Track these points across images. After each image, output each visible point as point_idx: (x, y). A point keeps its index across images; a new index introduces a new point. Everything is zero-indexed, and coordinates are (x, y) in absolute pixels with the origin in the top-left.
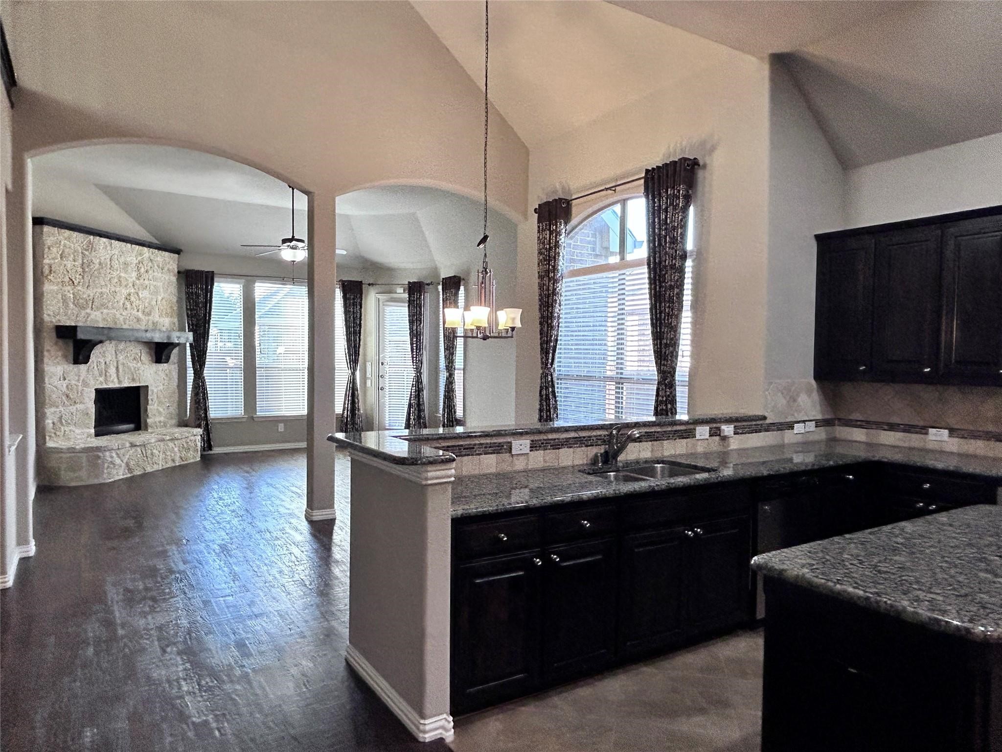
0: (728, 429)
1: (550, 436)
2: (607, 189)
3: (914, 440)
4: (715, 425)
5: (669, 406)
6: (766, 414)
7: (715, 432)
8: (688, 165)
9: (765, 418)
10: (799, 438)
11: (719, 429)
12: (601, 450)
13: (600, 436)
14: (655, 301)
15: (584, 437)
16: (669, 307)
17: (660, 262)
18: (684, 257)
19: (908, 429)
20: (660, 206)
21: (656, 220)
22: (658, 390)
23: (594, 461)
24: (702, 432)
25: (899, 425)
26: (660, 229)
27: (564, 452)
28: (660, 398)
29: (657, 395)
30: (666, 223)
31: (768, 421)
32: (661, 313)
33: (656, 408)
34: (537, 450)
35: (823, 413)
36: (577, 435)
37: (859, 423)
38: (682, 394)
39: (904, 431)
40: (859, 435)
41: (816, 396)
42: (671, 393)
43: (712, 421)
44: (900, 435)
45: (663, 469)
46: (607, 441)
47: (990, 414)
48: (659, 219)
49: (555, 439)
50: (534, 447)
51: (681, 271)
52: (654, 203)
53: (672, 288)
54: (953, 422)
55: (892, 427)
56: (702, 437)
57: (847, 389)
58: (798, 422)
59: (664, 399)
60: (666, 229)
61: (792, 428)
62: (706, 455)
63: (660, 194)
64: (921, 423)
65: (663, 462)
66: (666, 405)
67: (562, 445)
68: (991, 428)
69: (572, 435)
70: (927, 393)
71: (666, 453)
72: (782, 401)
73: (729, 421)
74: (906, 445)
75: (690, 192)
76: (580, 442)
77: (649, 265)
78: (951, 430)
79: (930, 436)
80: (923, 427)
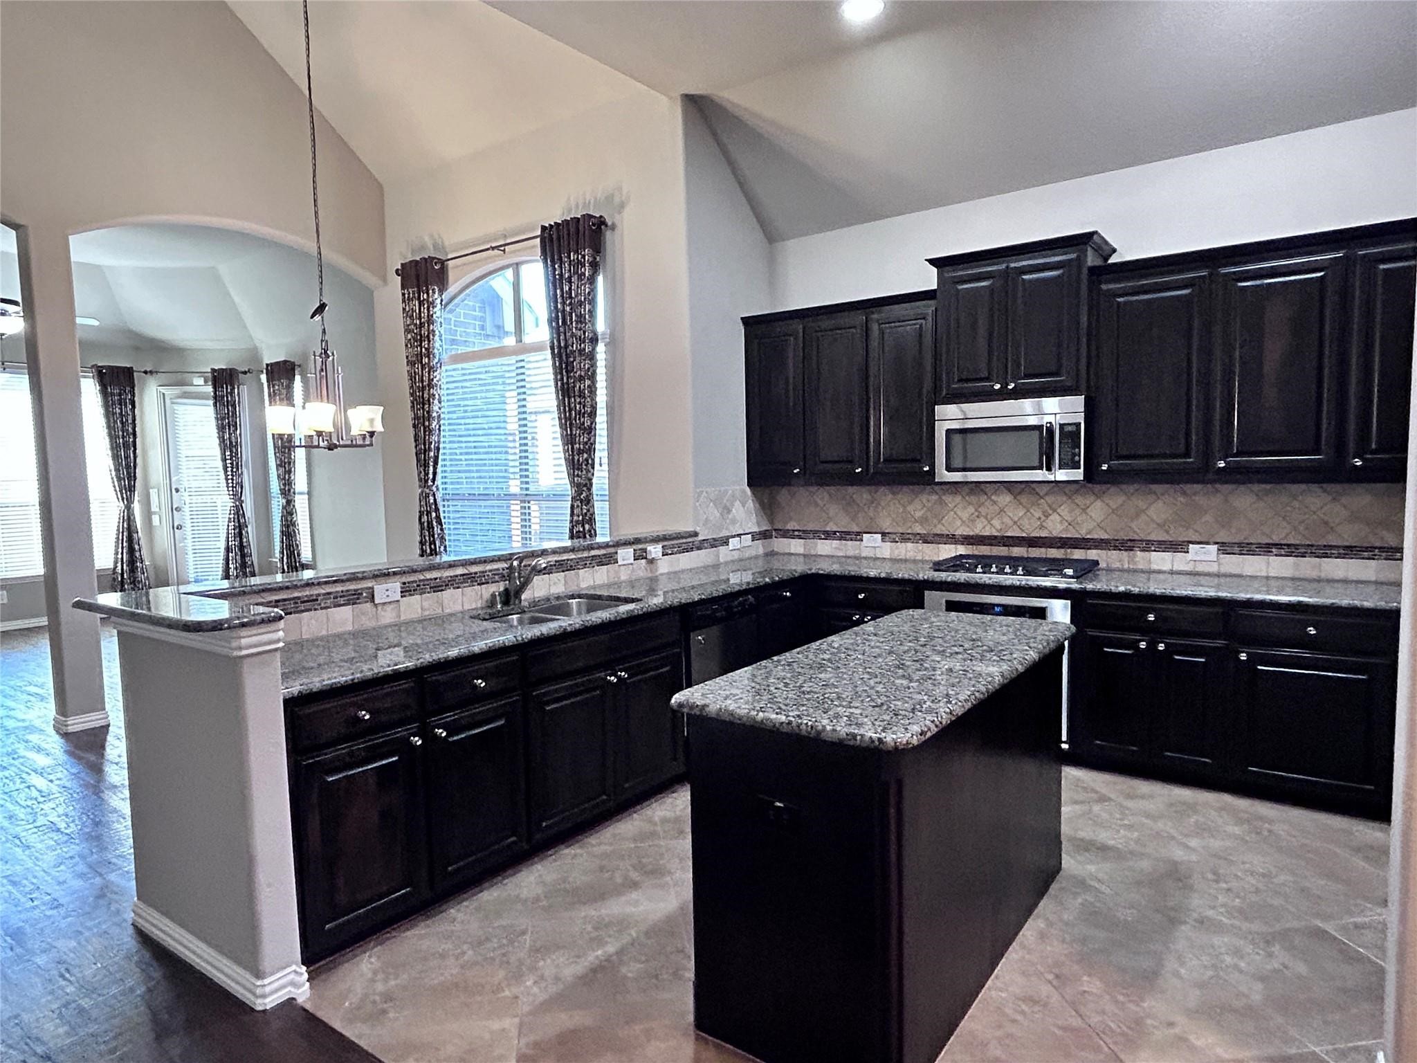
0: (655, 550)
1: (429, 575)
2: (493, 248)
3: (850, 548)
4: (640, 546)
5: (587, 527)
6: (698, 529)
7: (641, 555)
8: (593, 225)
9: (696, 534)
10: (736, 555)
11: (645, 550)
12: (501, 587)
13: (498, 569)
14: (564, 396)
15: (476, 573)
16: (580, 403)
17: (566, 347)
18: (594, 340)
19: (844, 536)
20: (561, 275)
21: (558, 291)
22: (572, 507)
23: (492, 603)
24: (625, 554)
25: (835, 533)
26: (564, 303)
27: (448, 594)
28: (575, 518)
29: (572, 514)
30: (571, 297)
31: (700, 538)
32: (570, 410)
33: (571, 531)
34: (411, 595)
35: (758, 524)
36: (466, 571)
37: (796, 533)
38: (601, 509)
39: (840, 539)
40: (796, 546)
41: (750, 504)
42: (588, 510)
43: (637, 541)
44: (835, 543)
45: (579, 604)
46: (508, 575)
47: (918, 514)
48: (562, 290)
49: (436, 579)
50: (406, 591)
51: (592, 357)
52: (555, 269)
53: (581, 379)
54: (886, 525)
55: (829, 535)
56: (625, 562)
57: (783, 495)
58: (733, 537)
59: (581, 518)
60: (570, 304)
61: (727, 543)
62: (632, 584)
63: (560, 259)
64: (856, 529)
65: (580, 596)
66: (583, 526)
67: (447, 585)
68: (918, 529)
69: (460, 571)
70: (861, 494)
71: (583, 585)
72: (714, 513)
73: (656, 540)
74: (841, 554)
75: (598, 259)
76: (471, 579)
77: (552, 348)
78: (884, 534)
79: (865, 543)
80: (858, 534)
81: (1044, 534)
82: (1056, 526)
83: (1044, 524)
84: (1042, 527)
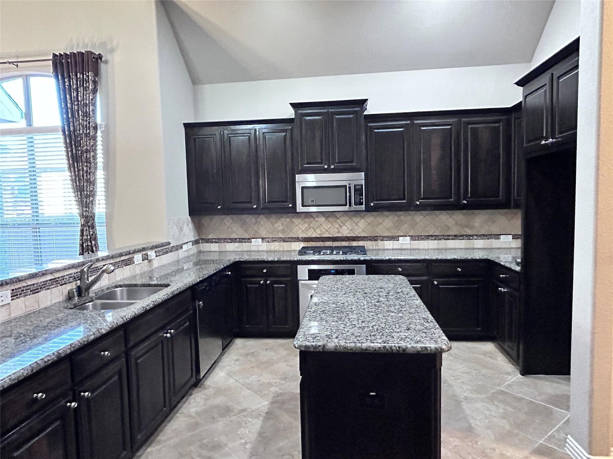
0: (152, 254)
1: (30, 282)
2: (10, 63)
3: (245, 246)
4: (144, 253)
5: (93, 242)
6: (170, 241)
7: (145, 258)
8: (94, 58)
9: (169, 243)
10: (186, 254)
11: (147, 255)
12: (73, 286)
13: (72, 274)
14: (73, 160)
15: (59, 278)
16: (87, 166)
17: (75, 131)
18: (95, 128)
19: (241, 240)
20: (70, 86)
21: (68, 96)
22: (82, 231)
23: (70, 297)
24: (138, 258)
25: (236, 239)
26: (72, 104)
27: (43, 293)
29: (82, 235)
30: (78, 100)
31: (171, 245)
32: (79, 170)
34: (17, 298)
35: (194, 237)
36: (53, 277)
37: (214, 240)
39: (239, 242)
40: (214, 247)
41: (191, 225)
43: (144, 249)
44: (236, 244)
46: (81, 276)
47: (280, 228)
48: (71, 95)
49: (34, 285)
50: (15, 295)
51: (95, 138)
52: (64, 82)
53: (87, 151)
54: (264, 234)
55: (233, 240)
56: (138, 263)
57: (205, 220)
58: (184, 244)
60: (78, 104)
61: (182, 248)
62: (142, 275)
63: (69, 77)
64: (248, 237)
65: (121, 286)
67: (41, 288)
68: (281, 235)
69: (49, 277)
70: (250, 219)
71: (118, 279)
72: (176, 230)
73: (152, 248)
74: (239, 250)
75: (97, 79)
76: (55, 282)
77: (64, 131)
78: (263, 239)
79: (253, 243)
80: (249, 239)
81: (340, 235)
82: (345, 232)
83: (340, 231)
84: (339, 232)
